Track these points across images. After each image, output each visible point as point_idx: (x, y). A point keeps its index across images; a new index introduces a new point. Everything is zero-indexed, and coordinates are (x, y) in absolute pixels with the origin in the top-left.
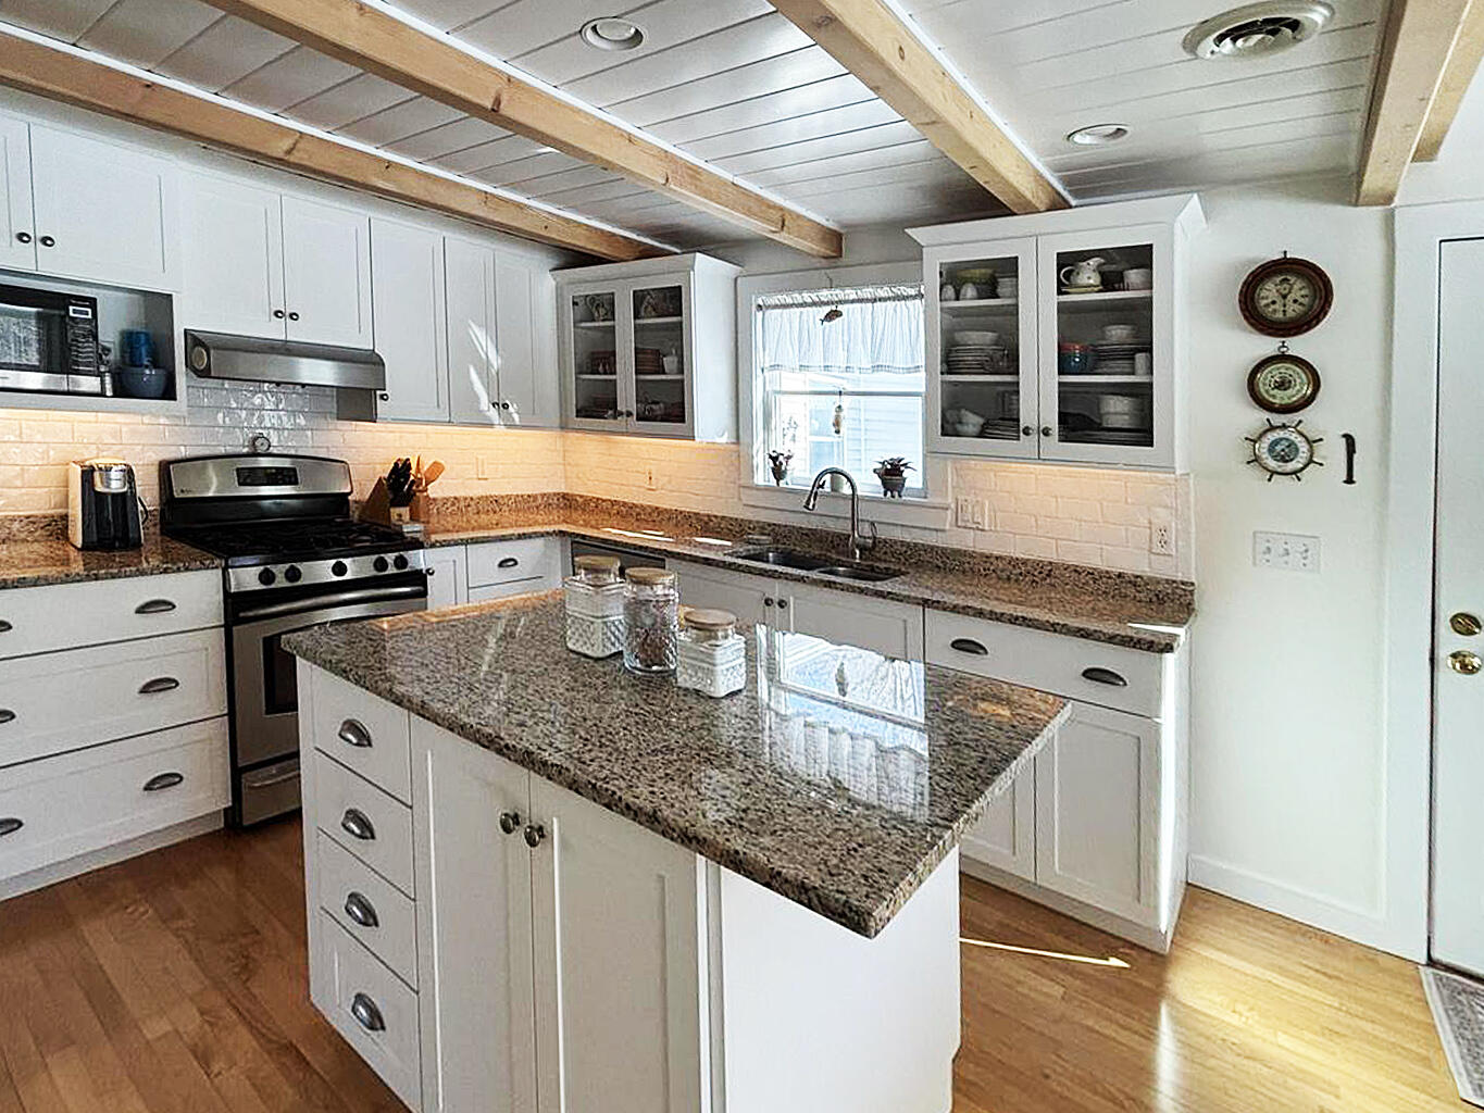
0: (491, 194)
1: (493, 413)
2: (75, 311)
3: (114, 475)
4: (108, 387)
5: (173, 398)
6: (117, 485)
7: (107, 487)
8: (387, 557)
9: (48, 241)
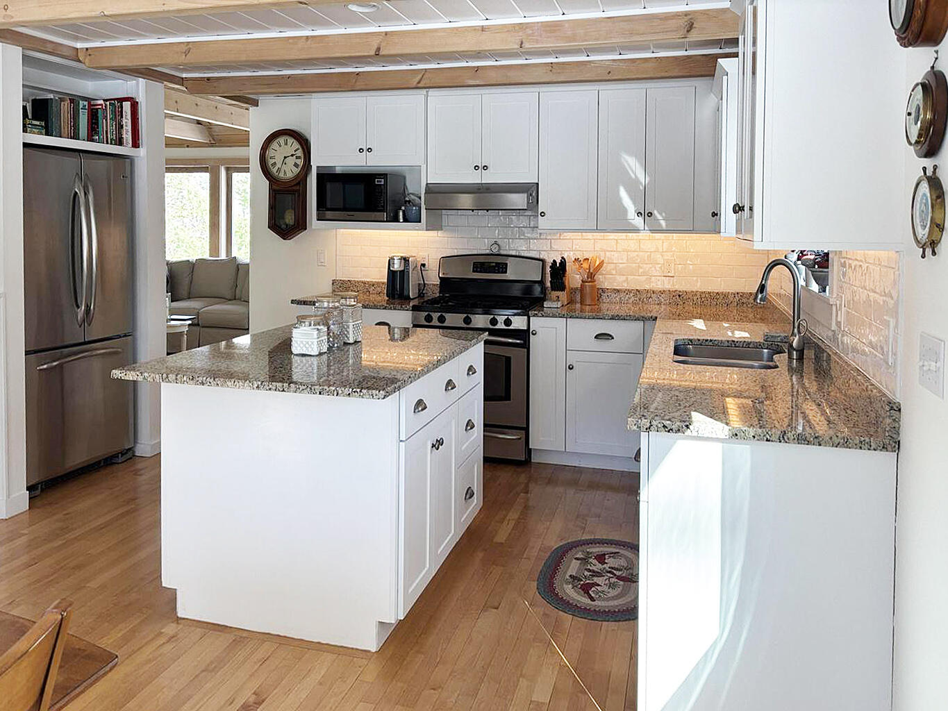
0: (555, 63)
1: (639, 222)
2: (378, 182)
3: (396, 261)
4: (401, 217)
5: (420, 222)
6: (397, 266)
7: (393, 267)
8: (498, 318)
9: (369, 150)
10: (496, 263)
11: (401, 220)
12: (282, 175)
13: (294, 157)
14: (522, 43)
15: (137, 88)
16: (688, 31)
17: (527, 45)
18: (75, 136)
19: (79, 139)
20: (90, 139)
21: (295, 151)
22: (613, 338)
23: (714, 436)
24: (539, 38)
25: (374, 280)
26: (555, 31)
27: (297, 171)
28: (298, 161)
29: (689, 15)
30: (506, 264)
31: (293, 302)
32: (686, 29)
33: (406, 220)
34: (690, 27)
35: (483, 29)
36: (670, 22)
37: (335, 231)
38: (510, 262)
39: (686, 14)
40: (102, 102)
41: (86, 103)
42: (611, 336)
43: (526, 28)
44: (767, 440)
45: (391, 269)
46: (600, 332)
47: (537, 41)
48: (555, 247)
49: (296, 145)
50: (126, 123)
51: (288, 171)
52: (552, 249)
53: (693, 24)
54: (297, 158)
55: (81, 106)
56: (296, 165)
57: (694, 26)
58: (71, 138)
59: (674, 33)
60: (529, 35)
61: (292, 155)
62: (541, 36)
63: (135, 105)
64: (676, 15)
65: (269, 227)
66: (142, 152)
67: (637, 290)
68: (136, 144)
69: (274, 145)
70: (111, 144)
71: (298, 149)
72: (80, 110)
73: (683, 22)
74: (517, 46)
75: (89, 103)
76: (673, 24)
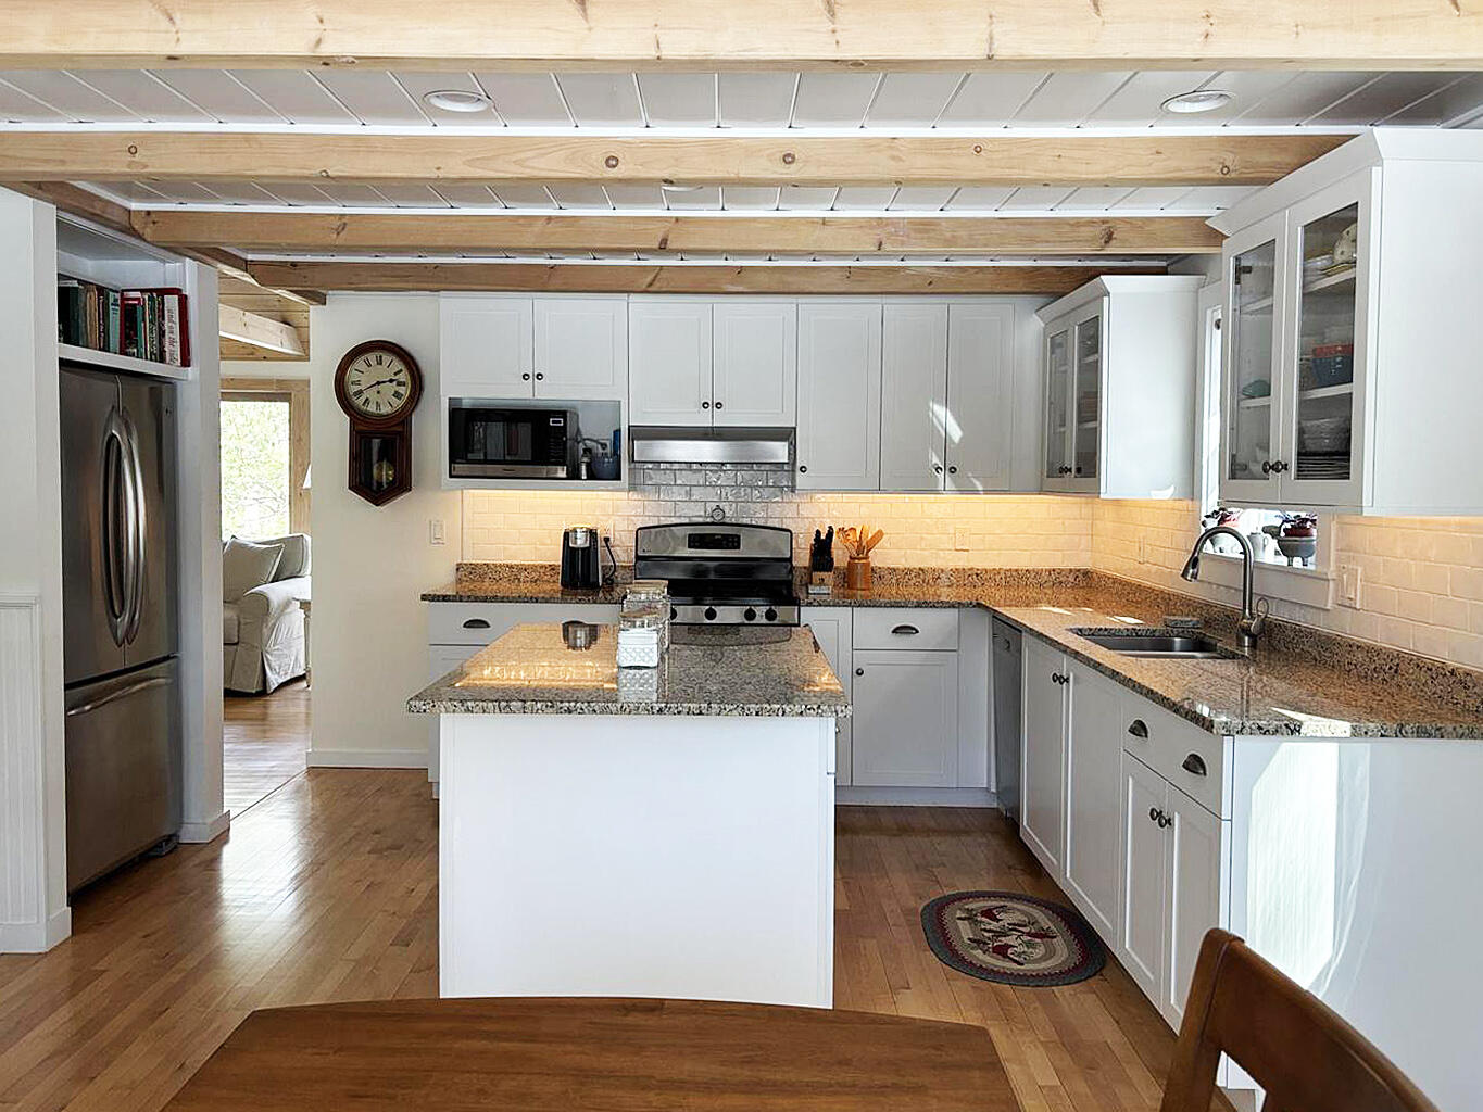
0: (854, 267)
2: (554, 421)
3: (579, 535)
4: (584, 472)
5: (619, 479)
6: (581, 541)
7: (575, 543)
8: (756, 609)
9: (539, 376)
10: (723, 535)
11: (584, 477)
12: (372, 408)
13: (395, 383)
14: (880, 244)
15: (185, 273)
16: (1106, 242)
17: (887, 247)
18: (105, 348)
19: (108, 351)
20: (123, 352)
21: (395, 374)
22: (917, 632)
23: (1319, 735)
24: (905, 239)
25: (526, 563)
26: (927, 231)
27: (398, 403)
28: (402, 390)
29: (1107, 222)
30: (739, 537)
31: (424, 597)
32: (1103, 241)
33: (592, 476)
34: (1109, 238)
35: (824, 222)
36: (1083, 229)
37: (460, 492)
38: (744, 534)
39: (1104, 221)
40: (138, 295)
41: (118, 296)
42: (913, 628)
43: (887, 225)
44: (1382, 736)
45: (571, 545)
46: (899, 625)
47: (903, 243)
48: (804, 513)
49: (398, 365)
50: (171, 327)
51: (383, 403)
52: (799, 516)
53: (1112, 233)
54: (399, 384)
55: (111, 301)
56: (397, 395)
57: (1114, 236)
58: (100, 349)
59: (1089, 244)
60: (892, 234)
61: (391, 381)
62: (908, 236)
63: (183, 301)
64: (1091, 222)
65: (350, 488)
66: (191, 373)
67: (920, 569)
68: (186, 362)
69: (360, 363)
70: (151, 360)
71: (401, 371)
72: (111, 307)
73: (1099, 231)
74: (876, 249)
75: (122, 295)
76: (1086, 232)
